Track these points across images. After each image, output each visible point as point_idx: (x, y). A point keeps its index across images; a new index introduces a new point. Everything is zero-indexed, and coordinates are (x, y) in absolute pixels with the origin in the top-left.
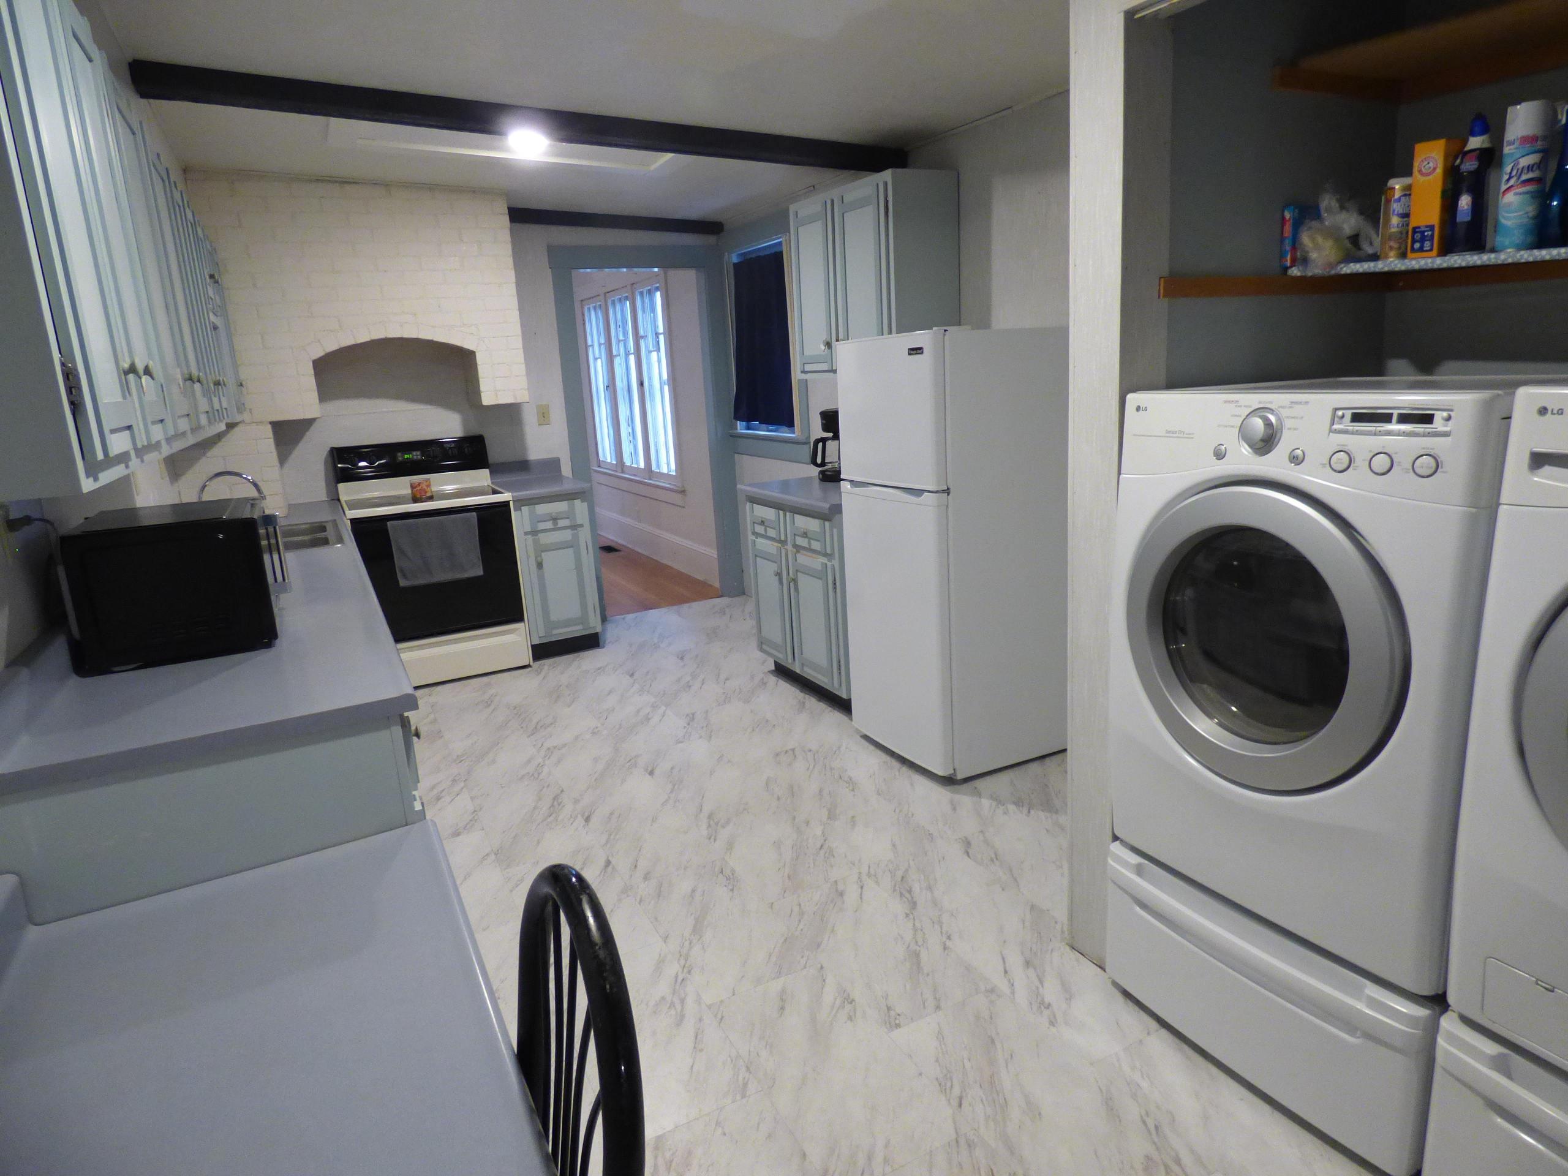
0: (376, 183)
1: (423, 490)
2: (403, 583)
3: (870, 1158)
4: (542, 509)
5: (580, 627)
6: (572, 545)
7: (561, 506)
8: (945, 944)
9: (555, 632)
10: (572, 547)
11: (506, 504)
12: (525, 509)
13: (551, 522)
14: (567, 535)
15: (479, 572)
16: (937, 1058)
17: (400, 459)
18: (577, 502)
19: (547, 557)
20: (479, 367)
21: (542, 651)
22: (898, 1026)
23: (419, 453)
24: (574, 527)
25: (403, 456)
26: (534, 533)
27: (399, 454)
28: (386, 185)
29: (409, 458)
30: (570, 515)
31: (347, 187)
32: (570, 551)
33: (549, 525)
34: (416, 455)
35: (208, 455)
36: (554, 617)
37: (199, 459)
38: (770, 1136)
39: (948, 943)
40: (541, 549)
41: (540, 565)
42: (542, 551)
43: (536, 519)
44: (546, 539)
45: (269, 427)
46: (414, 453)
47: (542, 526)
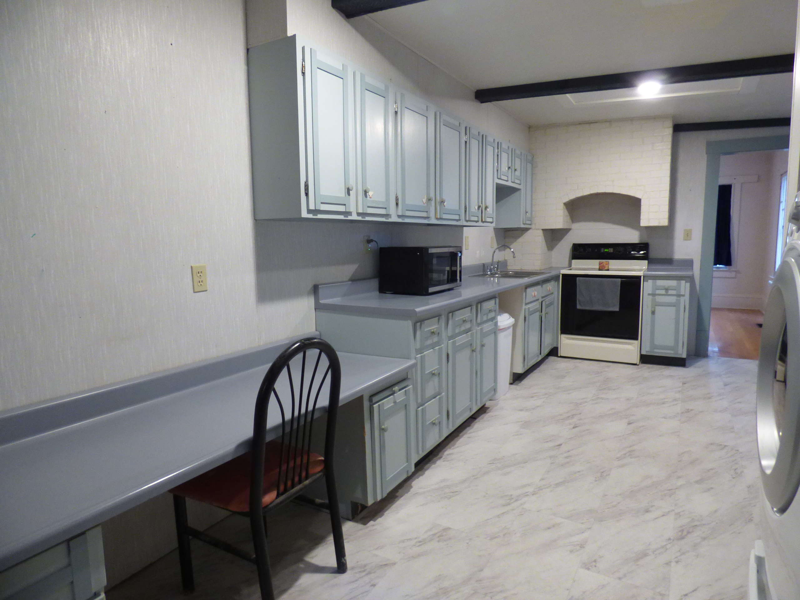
0: (606, 121)
1: (604, 266)
2: (579, 307)
3: (501, 592)
4: (660, 283)
5: (672, 352)
6: (676, 305)
7: (673, 283)
8: (670, 562)
9: (656, 350)
10: (674, 306)
11: (639, 277)
12: (650, 282)
13: (664, 291)
14: (673, 299)
15: (617, 309)
16: (585, 592)
17: (602, 251)
18: (683, 282)
19: (658, 309)
20: (642, 207)
21: (646, 359)
22: (588, 569)
23: (612, 249)
24: (679, 296)
25: (604, 250)
26: (654, 295)
27: (603, 249)
28: (609, 121)
29: (607, 251)
30: (677, 288)
31: (592, 125)
32: (674, 308)
33: (663, 292)
34: (611, 250)
35: (517, 241)
36: (657, 342)
37: (514, 242)
38: (480, 556)
39: (673, 564)
40: (655, 304)
41: (653, 313)
42: (656, 305)
43: (656, 288)
44: (659, 299)
45: (541, 231)
46: (610, 249)
47: (658, 292)
